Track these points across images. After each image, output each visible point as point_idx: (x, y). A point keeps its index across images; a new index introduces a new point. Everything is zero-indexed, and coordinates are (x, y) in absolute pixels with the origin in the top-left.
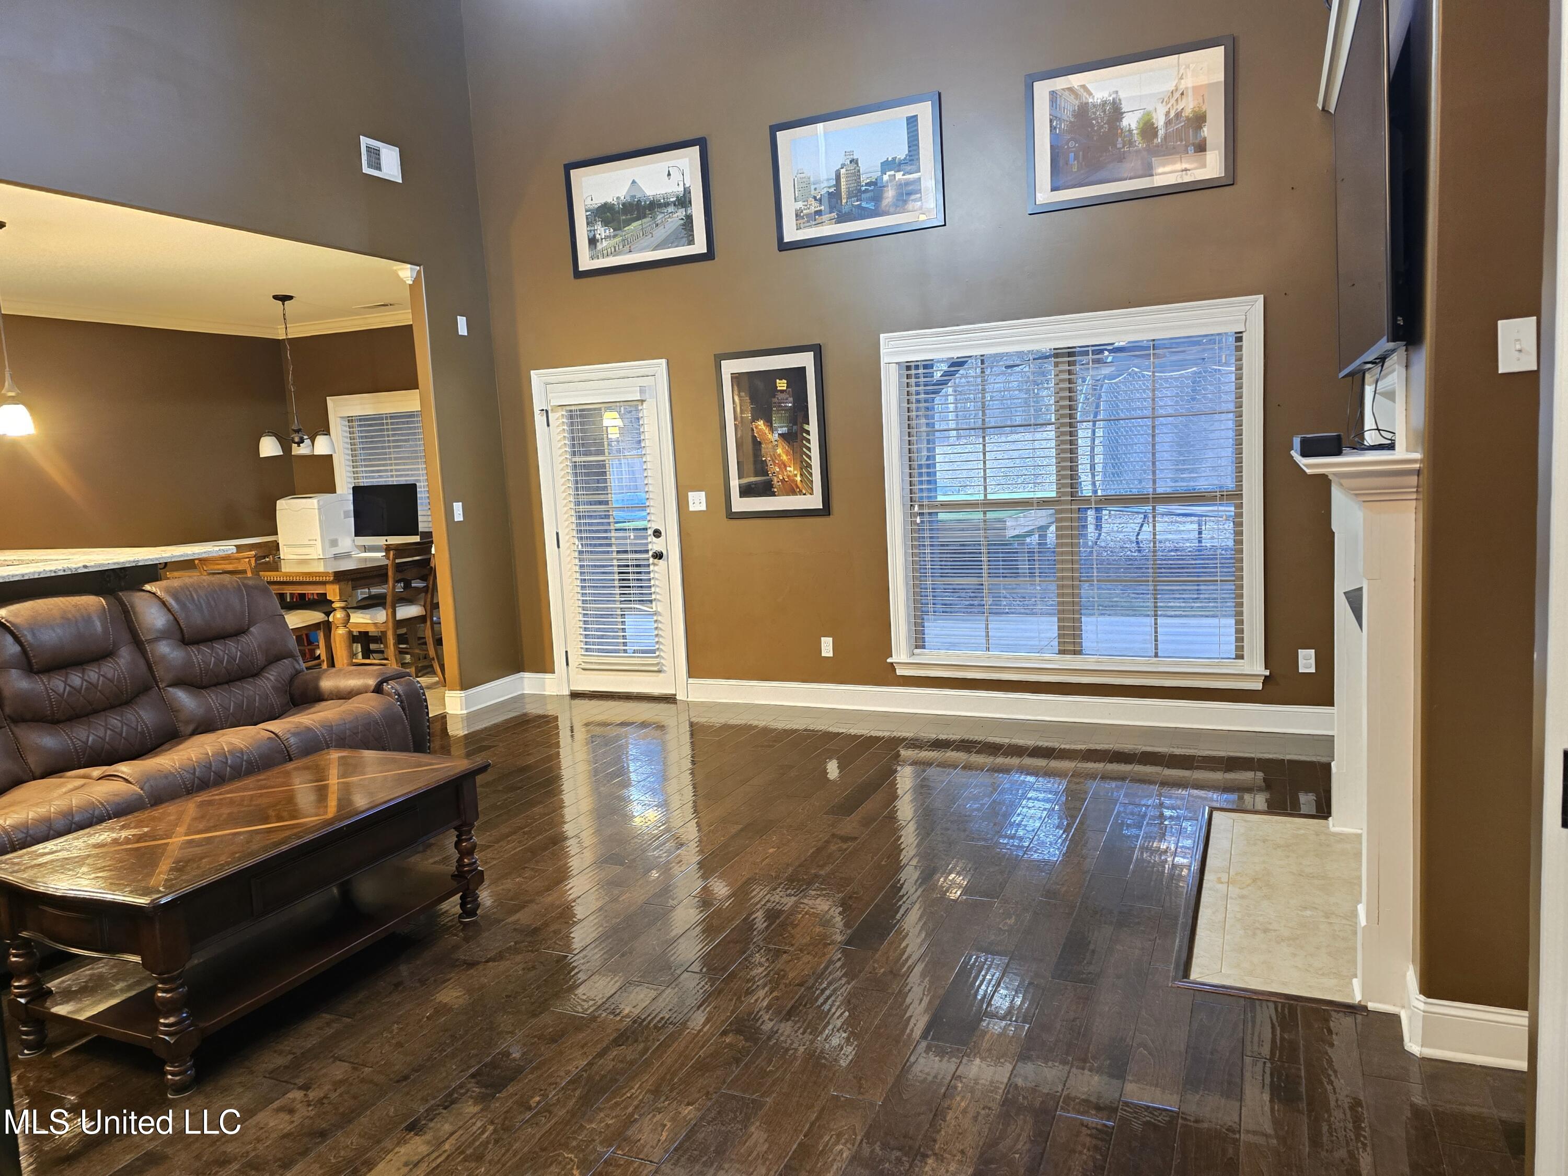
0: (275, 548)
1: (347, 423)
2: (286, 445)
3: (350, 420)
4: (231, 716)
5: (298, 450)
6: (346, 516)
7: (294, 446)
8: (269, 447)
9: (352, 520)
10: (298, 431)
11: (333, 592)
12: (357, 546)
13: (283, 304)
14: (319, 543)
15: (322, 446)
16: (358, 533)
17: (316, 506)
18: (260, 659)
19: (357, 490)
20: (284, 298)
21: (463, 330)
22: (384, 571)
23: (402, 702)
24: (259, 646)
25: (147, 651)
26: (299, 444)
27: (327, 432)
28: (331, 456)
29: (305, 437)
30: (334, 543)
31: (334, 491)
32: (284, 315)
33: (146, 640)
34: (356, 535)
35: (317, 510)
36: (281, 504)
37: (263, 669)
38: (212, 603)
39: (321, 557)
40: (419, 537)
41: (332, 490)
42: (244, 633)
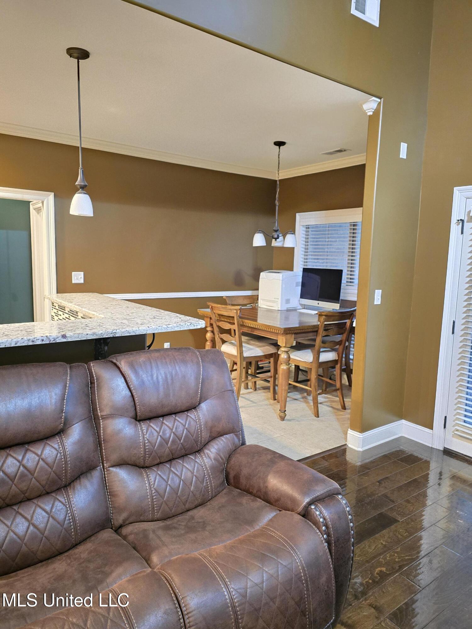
0: (256, 299)
1: (305, 229)
2: (269, 238)
3: (308, 227)
4: (164, 504)
5: (275, 243)
6: (297, 285)
7: (274, 240)
8: (259, 240)
9: (300, 288)
10: (276, 231)
11: (281, 341)
12: (301, 305)
13: (279, 148)
14: (279, 301)
15: (289, 241)
16: (302, 297)
17: (281, 278)
18: (205, 435)
19: (305, 270)
20: (280, 144)
21: (403, 154)
22: (317, 329)
23: (329, 535)
24: (206, 423)
25: (100, 427)
26: (276, 239)
27: (293, 232)
28: (294, 248)
29: (280, 235)
30: (288, 301)
31: (292, 270)
32: (279, 155)
33: (102, 416)
34: (301, 298)
35: (281, 281)
36: (263, 275)
37: (206, 444)
38: (169, 381)
39: (280, 309)
40: (339, 305)
41: (291, 269)
42: (195, 408)
